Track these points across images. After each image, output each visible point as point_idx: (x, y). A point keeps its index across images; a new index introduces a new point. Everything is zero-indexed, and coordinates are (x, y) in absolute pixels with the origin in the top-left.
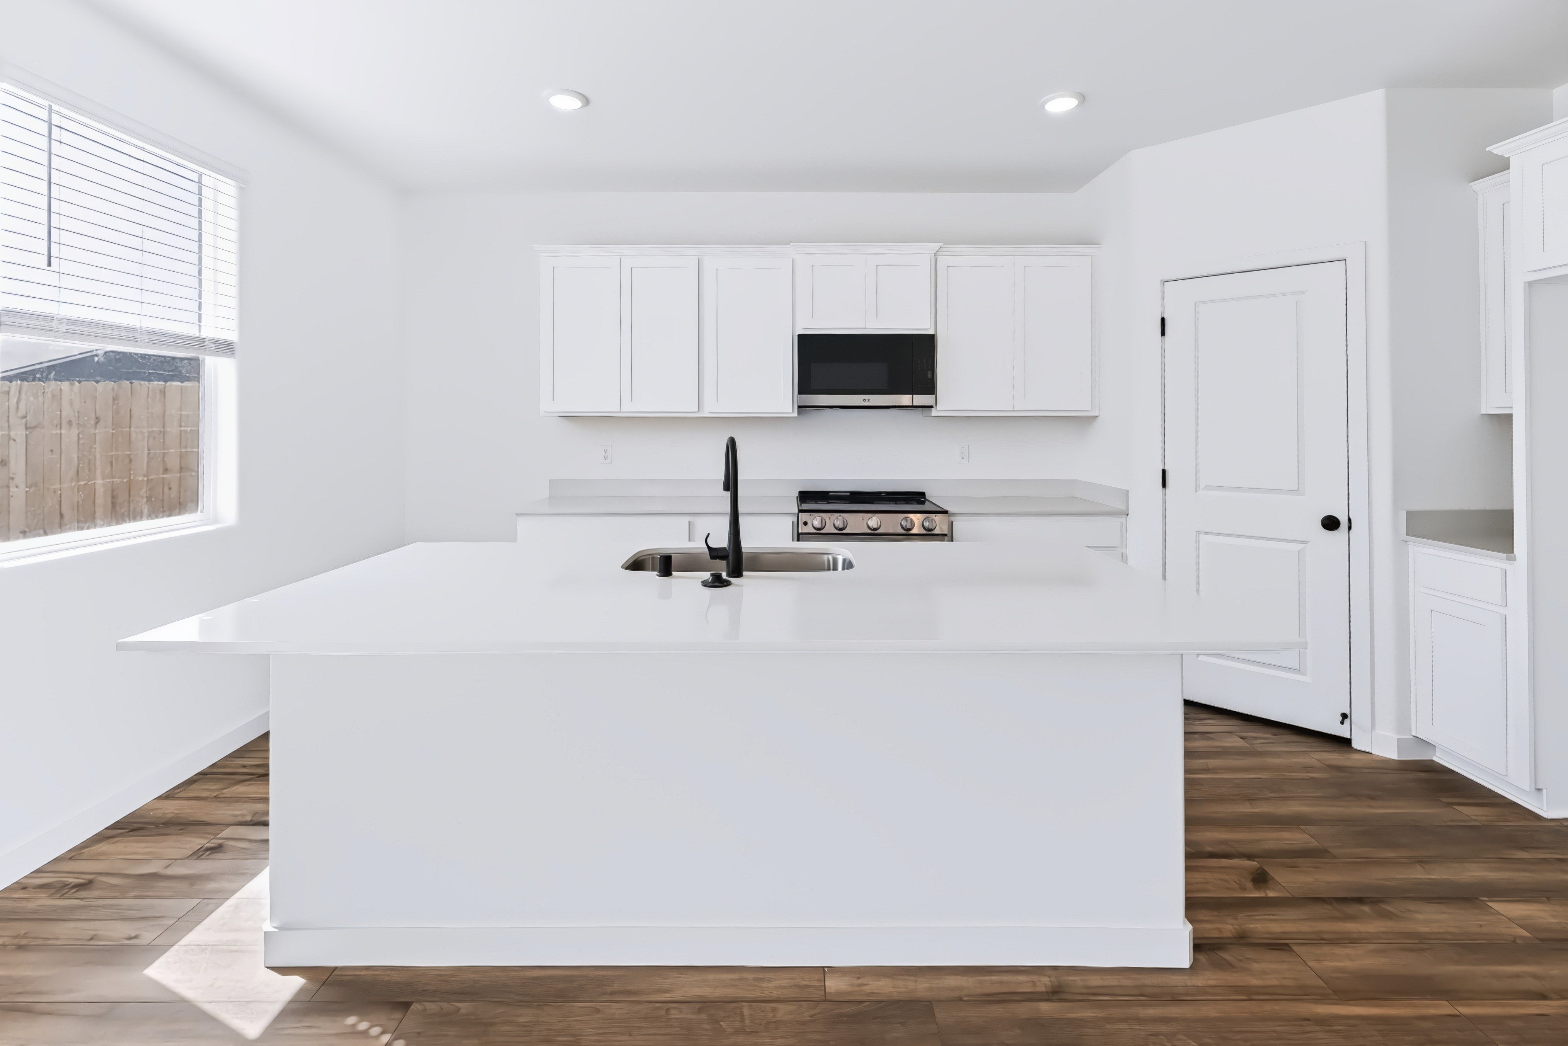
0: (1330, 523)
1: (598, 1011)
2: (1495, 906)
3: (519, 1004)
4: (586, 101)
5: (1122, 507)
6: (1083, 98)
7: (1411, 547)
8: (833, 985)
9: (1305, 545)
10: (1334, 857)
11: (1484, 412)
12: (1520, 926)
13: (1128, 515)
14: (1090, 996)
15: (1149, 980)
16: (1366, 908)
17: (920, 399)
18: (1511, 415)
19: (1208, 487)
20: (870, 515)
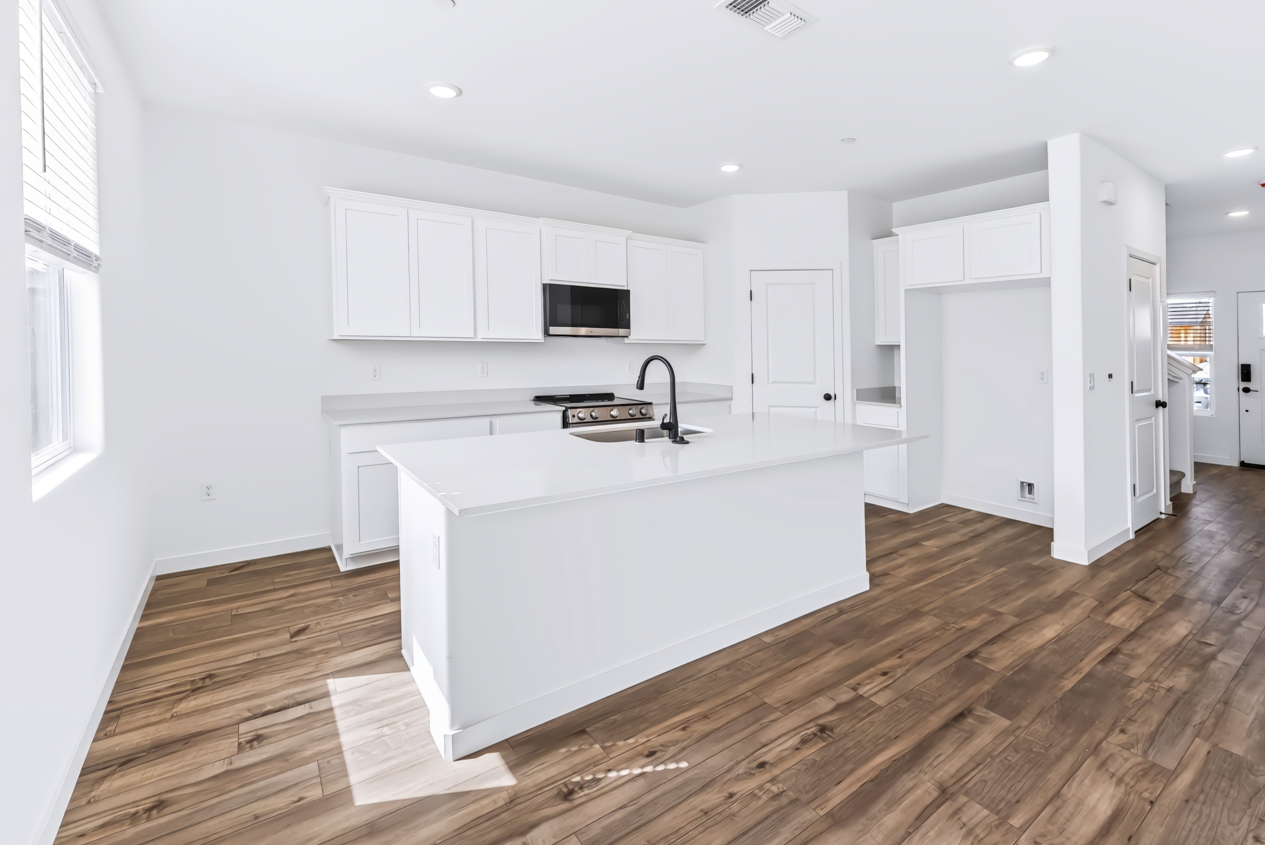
0: (828, 397)
1: (685, 689)
2: (924, 543)
3: (642, 704)
4: (460, 92)
5: (729, 396)
6: (741, 166)
7: (857, 406)
8: (768, 639)
9: (816, 409)
10: (872, 542)
11: (877, 344)
12: (935, 547)
13: (732, 400)
14: (853, 608)
15: (863, 597)
16: (895, 555)
17: (622, 332)
18: (900, 345)
19: (773, 382)
20: (611, 408)
